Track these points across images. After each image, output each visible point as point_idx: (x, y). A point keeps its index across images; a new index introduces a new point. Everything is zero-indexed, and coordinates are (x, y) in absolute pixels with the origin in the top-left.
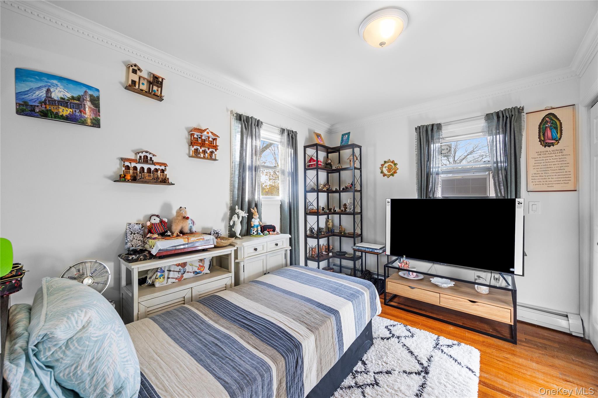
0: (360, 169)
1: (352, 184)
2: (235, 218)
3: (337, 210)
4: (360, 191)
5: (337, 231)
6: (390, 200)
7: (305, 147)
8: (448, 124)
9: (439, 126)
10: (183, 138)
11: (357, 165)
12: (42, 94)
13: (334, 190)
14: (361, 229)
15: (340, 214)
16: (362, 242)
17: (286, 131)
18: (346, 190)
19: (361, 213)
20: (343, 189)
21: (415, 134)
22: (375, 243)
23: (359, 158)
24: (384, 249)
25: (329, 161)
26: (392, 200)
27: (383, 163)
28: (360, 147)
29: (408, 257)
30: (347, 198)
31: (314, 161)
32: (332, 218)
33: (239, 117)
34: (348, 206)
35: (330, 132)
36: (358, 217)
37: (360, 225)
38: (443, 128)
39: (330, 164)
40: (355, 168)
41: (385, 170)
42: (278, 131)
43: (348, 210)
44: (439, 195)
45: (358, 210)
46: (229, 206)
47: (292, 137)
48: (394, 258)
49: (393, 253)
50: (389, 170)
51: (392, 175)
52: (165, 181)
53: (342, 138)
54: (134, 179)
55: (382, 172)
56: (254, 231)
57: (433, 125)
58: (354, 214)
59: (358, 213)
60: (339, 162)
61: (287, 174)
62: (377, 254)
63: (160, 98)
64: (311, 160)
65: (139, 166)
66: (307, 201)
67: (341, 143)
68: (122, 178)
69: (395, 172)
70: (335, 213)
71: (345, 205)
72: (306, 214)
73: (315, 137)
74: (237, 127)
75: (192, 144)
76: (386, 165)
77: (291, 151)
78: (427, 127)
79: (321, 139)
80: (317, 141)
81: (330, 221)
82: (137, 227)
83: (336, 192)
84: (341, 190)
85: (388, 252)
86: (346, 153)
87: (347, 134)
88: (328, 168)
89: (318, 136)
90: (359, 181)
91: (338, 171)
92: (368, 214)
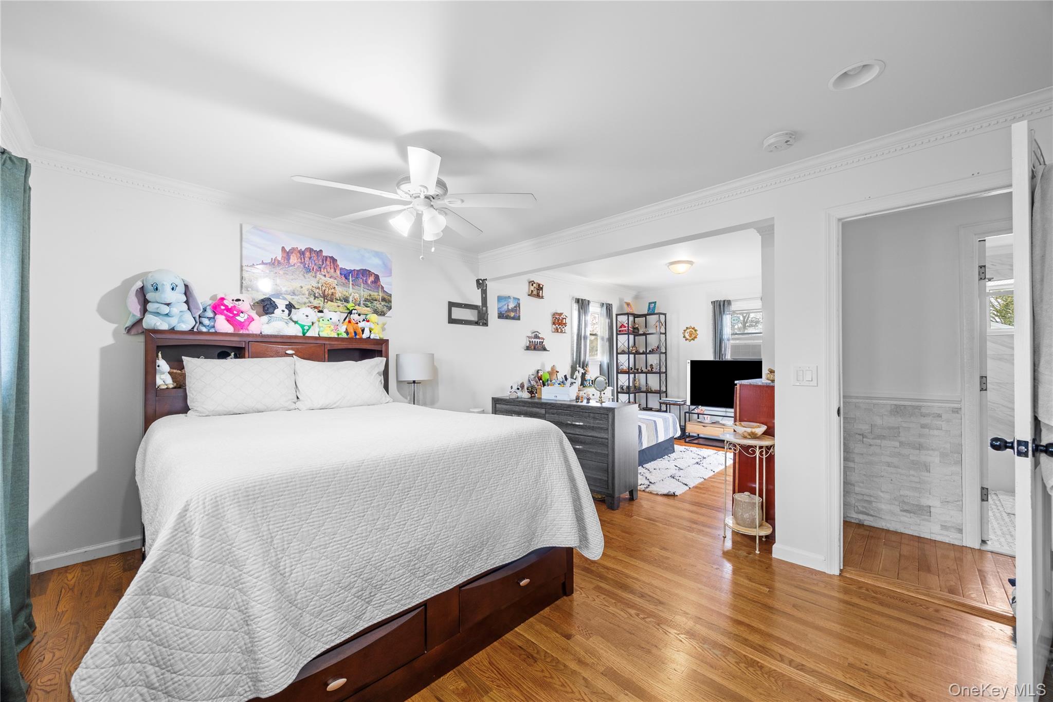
0: (665, 334)
1: (658, 347)
2: (577, 373)
3: (644, 370)
4: (665, 353)
5: (644, 389)
6: (690, 362)
7: (617, 315)
8: (736, 300)
9: (729, 302)
10: (549, 320)
11: (663, 331)
12: (506, 307)
13: (641, 352)
14: (666, 387)
15: (646, 373)
16: (666, 397)
17: (605, 305)
18: (652, 352)
19: (666, 372)
20: (650, 351)
21: (711, 307)
22: (678, 398)
23: (664, 325)
24: (685, 402)
25: (637, 326)
26: (692, 361)
27: (685, 329)
28: (665, 314)
29: (703, 405)
30: (653, 359)
31: (625, 327)
32: (639, 377)
33: (578, 301)
34: (654, 366)
35: (637, 297)
36: (663, 376)
37: (665, 383)
38: (732, 303)
39: (637, 329)
40: (661, 333)
41: (687, 336)
42: (598, 305)
43: (654, 370)
44: (728, 357)
45: (663, 370)
46: (571, 365)
47: (609, 308)
48: (693, 407)
49: (692, 403)
50: (690, 335)
51: (693, 339)
52: (545, 349)
53: (649, 306)
54: (535, 349)
55: (684, 337)
56: (587, 383)
57: (724, 301)
58: (660, 373)
59: (663, 373)
60: (646, 327)
61: (605, 340)
62: (680, 405)
63: (542, 297)
64: (622, 326)
65: (534, 340)
66: (619, 361)
67: (648, 310)
68: (528, 348)
69: (695, 337)
70: (642, 372)
71: (651, 365)
72: (618, 373)
73: (625, 306)
74: (575, 307)
75: (554, 323)
76: (688, 331)
77: (607, 321)
78: (720, 301)
79: (631, 308)
80: (627, 310)
81: (637, 380)
82: (533, 377)
83: (643, 353)
84: (648, 352)
85: (688, 403)
86: (652, 319)
87: (653, 303)
88: (635, 332)
89: (628, 304)
90: (664, 344)
91: (645, 334)
92: (672, 373)
